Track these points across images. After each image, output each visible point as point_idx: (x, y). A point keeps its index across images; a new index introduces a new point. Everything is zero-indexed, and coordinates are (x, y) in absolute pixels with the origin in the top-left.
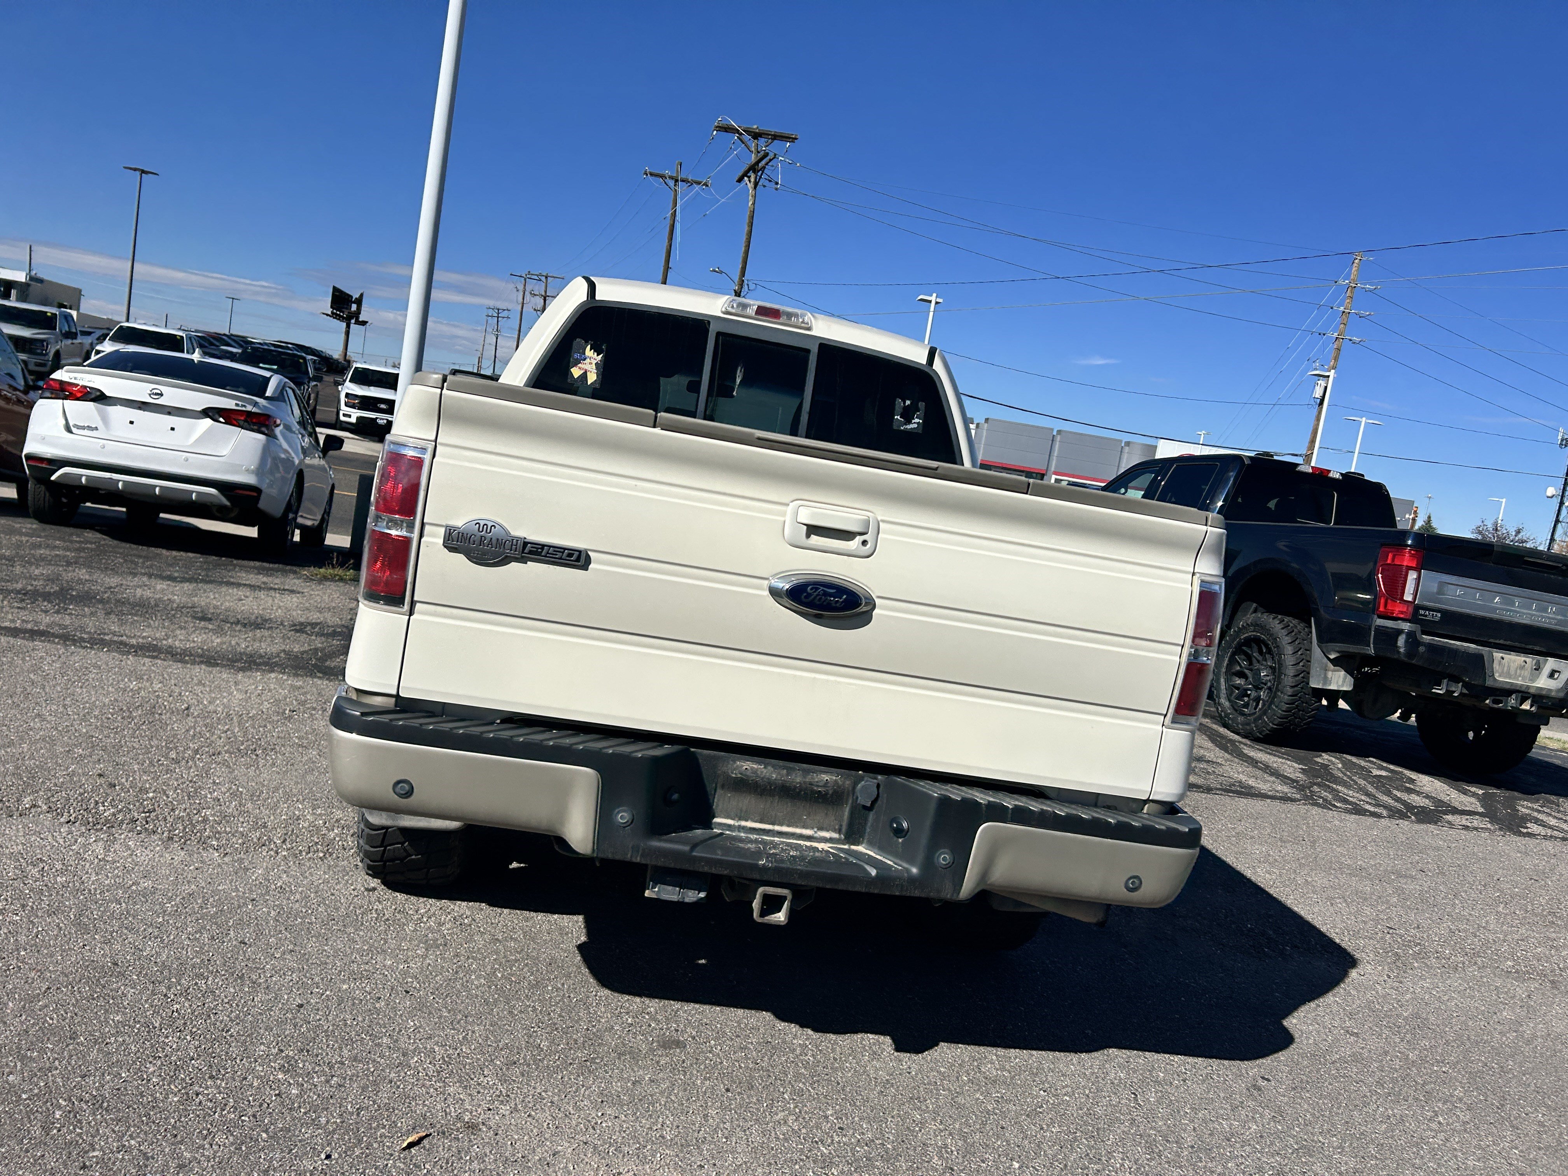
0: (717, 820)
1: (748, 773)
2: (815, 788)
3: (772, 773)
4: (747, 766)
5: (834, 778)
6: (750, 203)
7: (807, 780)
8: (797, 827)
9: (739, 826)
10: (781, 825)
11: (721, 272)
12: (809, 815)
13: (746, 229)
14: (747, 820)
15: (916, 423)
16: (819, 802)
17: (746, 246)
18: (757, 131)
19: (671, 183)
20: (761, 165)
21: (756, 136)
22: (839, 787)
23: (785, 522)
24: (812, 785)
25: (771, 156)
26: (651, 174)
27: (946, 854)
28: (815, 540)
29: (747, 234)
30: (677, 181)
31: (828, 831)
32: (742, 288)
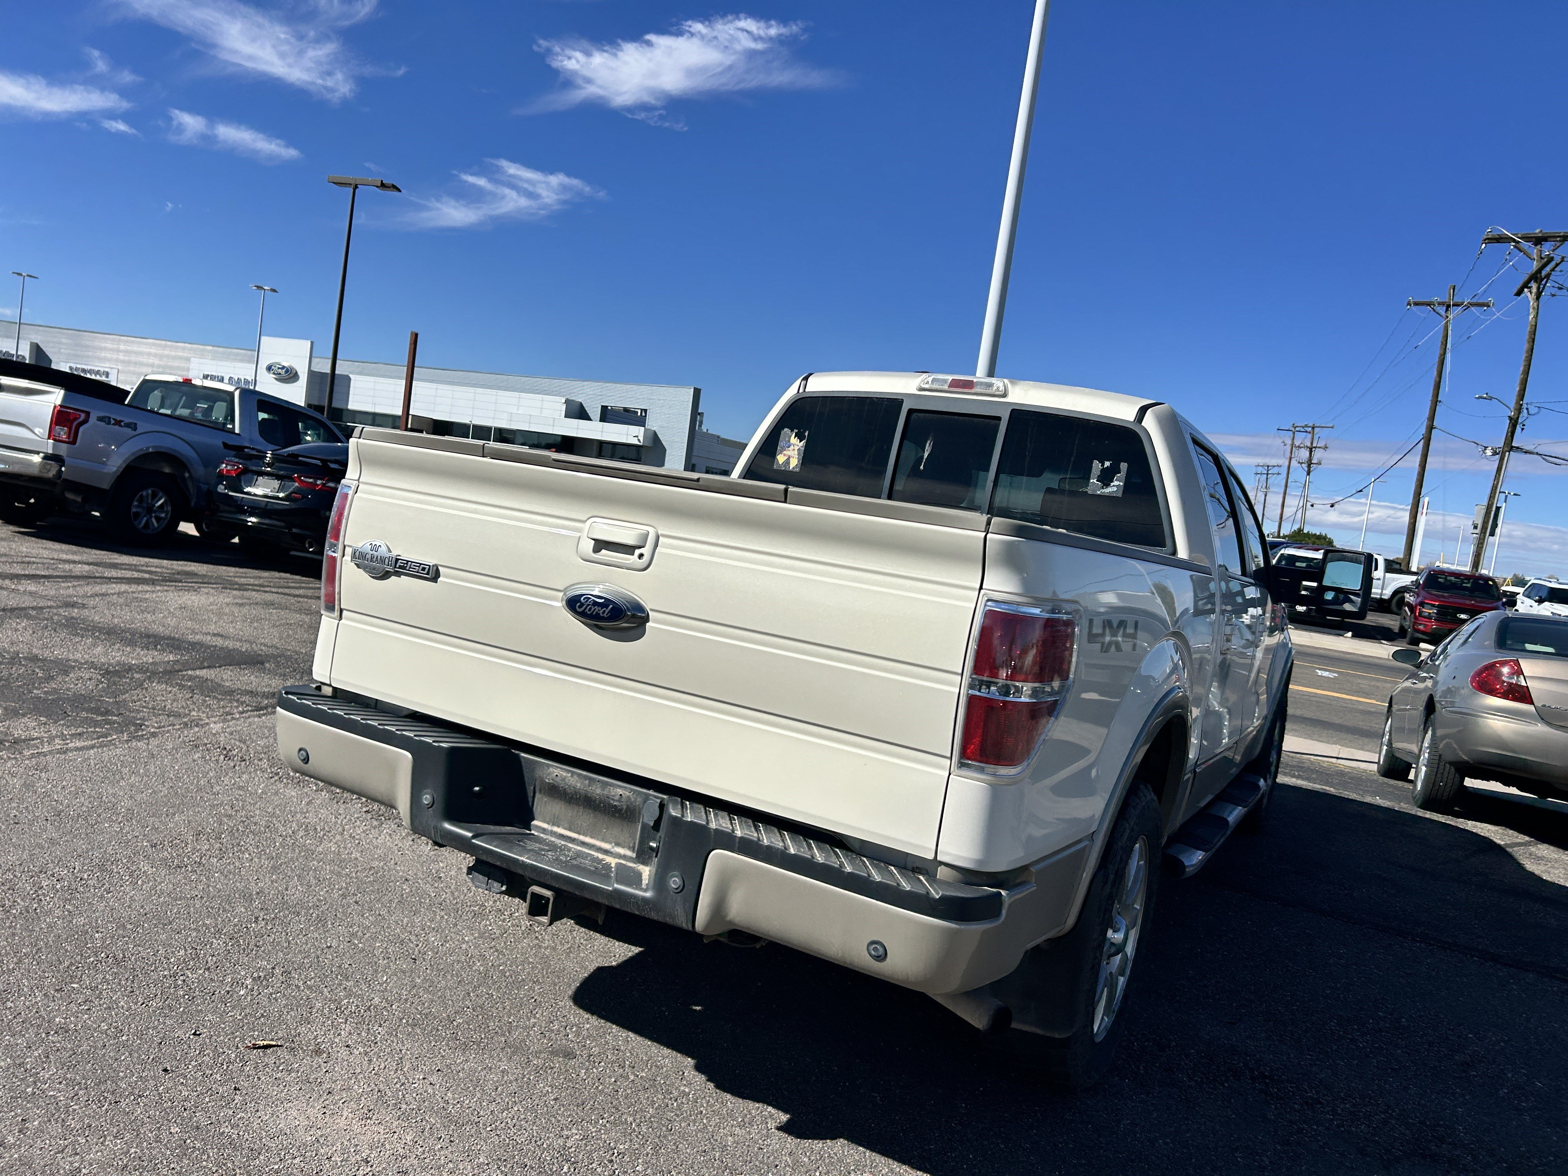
0: (535, 823)
1: (558, 779)
2: (612, 802)
3: (577, 782)
4: (557, 772)
5: (628, 794)
6: (1531, 316)
7: (605, 792)
8: (598, 839)
9: (552, 831)
10: (585, 835)
11: (1491, 398)
12: (607, 829)
13: (1526, 346)
14: (558, 826)
15: (1116, 486)
16: (615, 816)
17: (1525, 366)
18: (1540, 235)
19: (1442, 310)
20: (1544, 273)
21: (1538, 241)
22: (632, 804)
23: (580, 538)
24: (609, 798)
25: (1557, 259)
26: (1416, 304)
27: (676, 877)
28: (605, 554)
29: (1527, 352)
30: (1448, 306)
31: (624, 848)
32: (1520, 413)
